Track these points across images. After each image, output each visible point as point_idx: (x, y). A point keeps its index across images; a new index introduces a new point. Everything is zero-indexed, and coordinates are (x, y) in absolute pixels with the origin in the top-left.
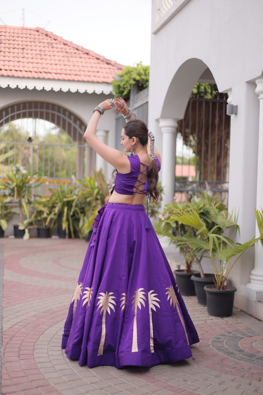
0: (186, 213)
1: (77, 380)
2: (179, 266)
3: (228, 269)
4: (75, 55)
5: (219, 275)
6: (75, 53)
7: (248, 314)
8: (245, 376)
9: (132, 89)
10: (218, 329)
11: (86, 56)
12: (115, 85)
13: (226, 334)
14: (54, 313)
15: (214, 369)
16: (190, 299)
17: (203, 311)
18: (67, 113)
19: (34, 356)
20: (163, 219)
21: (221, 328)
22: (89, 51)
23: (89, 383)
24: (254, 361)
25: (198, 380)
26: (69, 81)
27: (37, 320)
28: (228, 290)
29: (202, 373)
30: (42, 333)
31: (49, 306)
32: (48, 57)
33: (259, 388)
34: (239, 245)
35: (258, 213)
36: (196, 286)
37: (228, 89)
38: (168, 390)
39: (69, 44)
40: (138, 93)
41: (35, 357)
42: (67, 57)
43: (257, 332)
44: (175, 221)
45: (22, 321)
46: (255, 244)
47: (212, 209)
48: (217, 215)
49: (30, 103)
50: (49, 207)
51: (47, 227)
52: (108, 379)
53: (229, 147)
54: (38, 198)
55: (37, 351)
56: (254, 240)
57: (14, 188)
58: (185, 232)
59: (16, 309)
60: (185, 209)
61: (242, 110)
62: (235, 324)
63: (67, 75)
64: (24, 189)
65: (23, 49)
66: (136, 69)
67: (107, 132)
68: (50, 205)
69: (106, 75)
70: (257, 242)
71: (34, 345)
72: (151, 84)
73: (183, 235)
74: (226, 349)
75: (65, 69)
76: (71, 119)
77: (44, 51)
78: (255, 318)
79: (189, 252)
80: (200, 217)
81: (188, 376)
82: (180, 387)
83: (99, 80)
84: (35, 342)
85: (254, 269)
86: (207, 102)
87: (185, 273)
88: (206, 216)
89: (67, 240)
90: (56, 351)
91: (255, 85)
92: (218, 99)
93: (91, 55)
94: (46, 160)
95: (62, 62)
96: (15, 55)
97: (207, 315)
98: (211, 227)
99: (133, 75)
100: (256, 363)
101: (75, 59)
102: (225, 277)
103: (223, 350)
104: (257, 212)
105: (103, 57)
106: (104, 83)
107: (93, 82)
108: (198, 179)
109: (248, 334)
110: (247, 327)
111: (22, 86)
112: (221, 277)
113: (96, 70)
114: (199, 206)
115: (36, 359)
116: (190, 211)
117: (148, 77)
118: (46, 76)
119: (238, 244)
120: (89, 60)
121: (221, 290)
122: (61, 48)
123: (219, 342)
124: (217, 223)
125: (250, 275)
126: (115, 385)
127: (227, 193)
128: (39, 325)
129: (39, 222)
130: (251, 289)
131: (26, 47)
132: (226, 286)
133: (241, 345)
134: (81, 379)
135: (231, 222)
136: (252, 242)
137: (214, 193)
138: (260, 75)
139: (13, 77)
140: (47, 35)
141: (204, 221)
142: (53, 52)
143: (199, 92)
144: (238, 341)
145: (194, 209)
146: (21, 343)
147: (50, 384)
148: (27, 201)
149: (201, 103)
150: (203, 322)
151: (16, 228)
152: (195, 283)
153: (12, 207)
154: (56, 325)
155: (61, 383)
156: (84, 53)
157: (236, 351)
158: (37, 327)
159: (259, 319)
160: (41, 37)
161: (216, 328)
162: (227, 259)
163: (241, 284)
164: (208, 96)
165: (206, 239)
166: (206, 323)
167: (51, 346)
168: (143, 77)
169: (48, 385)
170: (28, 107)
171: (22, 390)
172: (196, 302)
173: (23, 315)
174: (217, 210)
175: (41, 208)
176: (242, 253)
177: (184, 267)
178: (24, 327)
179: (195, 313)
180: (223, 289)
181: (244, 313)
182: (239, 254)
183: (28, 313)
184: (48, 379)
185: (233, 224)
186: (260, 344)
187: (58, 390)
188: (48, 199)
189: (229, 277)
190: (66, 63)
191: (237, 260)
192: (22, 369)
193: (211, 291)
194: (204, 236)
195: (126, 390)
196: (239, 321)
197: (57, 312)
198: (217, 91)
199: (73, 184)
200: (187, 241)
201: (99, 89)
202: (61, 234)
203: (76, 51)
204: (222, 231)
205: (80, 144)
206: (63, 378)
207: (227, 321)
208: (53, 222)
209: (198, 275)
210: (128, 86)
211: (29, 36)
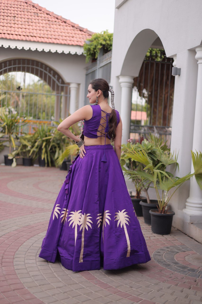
0: (136, 153)
1: (46, 284)
2: (131, 193)
3: (168, 198)
4: (55, 23)
5: (161, 202)
6: (56, 21)
7: (183, 233)
8: (178, 284)
10: (159, 244)
11: (64, 24)
12: (86, 48)
13: (165, 249)
14: (31, 228)
15: (154, 278)
17: (148, 229)
18: (48, 69)
19: (13, 263)
21: (161, 244)
22: (67, 20)
23: (55, 287)
24: (186, 272)
25: (141, 287)
26: (50, 43)
27: (18, 233)
28: (168, 213)
29: (144, 281)
30: (21, 244)
31: (28, 222)
32: (34, 24)
33: (189, 295)
34: (178, 179)
35: (194, 154)
36: (143, 210)
37: (174, 54)
38: (117, 294)
39: (50, 14)
40: (103, 55)
41: (14, 264)
42: (49, 24)
43: (189, 247)
44: (129, 158)
45: (6, 234)
46: (190, 178)
47: (157, 150)
48: (161, 154)
49: (19, 60)
50: (32, 142)
51: (31, 158)
52: (71, 285)
53: (173, 98)
54: (24, 135)
55: (16, 259)
56: (190, 175)
57: (5, 126)
58: (136, 167)
59: (2, 224)
60: (136, 149)
61: (184, 72)
62: (172, 240)
63: (49, 39)
64: (13, 127)
65: (15, 17)
66: (103, 36)
67: (79, 85)
68: (33, 141)
69: (79, 40)
70: (192, 177)
71: (15, 254)
72: (114, 48)
73: (135, 169)
74: (165, 261)
75: (47, 34)
76: (51, 74)
77: (31, 19)
78: (188, 236)
79: (139, 183)
80: (148, 156)
81: (134, 283)
82: (127, 292)
83: (73, 43)
84: (15, 252)
85: (189, 198)
86: (157, 63)
87: (135, 198)
88: (153, 155)
89: (45, 168)
90: (31, 260)
91: (195, 53)
92: (166, 61)
93: (68, 24)
94: (31, 105)
95: (45, 28)
96: (8, 21)
97: (151, 232)
98: (156, 163)
99: (99, 41)
100: (188, 274)
101: (55, 26)
102: (166, 203)
103: (162, 262)
105: (77, 25)
106: (77, 46)
107: (69, 45)
108: (148, 124)
109: (182, 249)
110: (182, 243)
112: (163, 203)
113: (71, 35)
114: (147, 147)
115: (15, 266)
116: (140, 151)
117: (111, 42)
118: (32, 39)
119: (177, 177)
120: (66, 28)
121: (163, 213)
122: (45, 17)
123: (160, 255)
124: (161, 161)
125: (185, 203)
126: (75, 290)
127: (170, 136)
128: (19, 238)
129: (24, 153)
130: (186, 213)
131: (17, 16)
132: (167, 211)
133: (176, 259)
134: (50, 284)
135: (172, 160)
136: (188, 177)
137: (161, 135)
138: (200, 44)
139: (6, 39)
140: (33, 6)
141: (151, 159)
142: (38, 20)
143: (151, 56)
144: (174, 255)
145: (144, 150)
146: (4, 253)
147: (25, 288)
148: (15, 137)
149: (152, 65)
150: (148, 238)
151: (6, 157)
152: (142, 207)
153: (4, 141)
154: (32, 238)
155: (33, 287)
156: (62, 21)
157: (172, 263)
158: (17, 239)
159: (192, 237)
160: (29, 8)
161: (158, 244)
162: (168, 189)
163: (178, 209)
164: (158, 59)
165: (152, 174)
166: (150, 239)
167: (28, 256)
168: (108, 42)
169: (23, 289)
170: (17, 63)
171: (2, 292)
172: (143, 222)
173: (7, 229)
174: (161, 151)
175: (26, 143)
176: (180, 185)
177: (134, 194)
178: (7, 239)
180: (164, 213)
181: (180, 231)
182: (178, 186)
183: (11, 227)
184: (24, 283)
185: (174, 162)
186: (191, 258)
187: (31, 292)
188: (32, 136)
189: (169, 203)
190: (48, 29)
191: (175, 191)
192: (3, 274)
193: (155, 214)
194: (150, 171)
195: (84, 294)
196: (175, 239)
197: (34, 227)
198: (165, 56)
199: (52, 125)
200: (138, 174)
201: (73, 51)
202: (42, 163)
203: (56, 20)
204: (165, 167)
205: (58, 93)
206: (35, 283)
207: (166, 238)
208: (35, 153)
209: (145, 201)
211: (20, 7)
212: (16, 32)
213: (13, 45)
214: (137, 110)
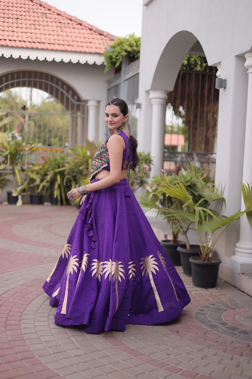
0: (172, 186)
1: (61, 352)
2: (166, 236)
3: (213, 242)
4: (68, 26)
5: (204, 247)
6: (69, 24)
7: (232, 285)
8: (227, 350)
9: (124, 59)
10: (203, 300)
11: (79, 26)
12: (106, 56)
13: (210, 306)
15: (197, 342)
17: (188, 282)
18: (60, 83)
19: (20, 326)
20: (150, 191)
21: (205, 300)
22: (82, 21)
23: (73, 356)
24: (237, 334)
25: (181, 354)
26: (62, 51)
27: (26, 288)
28: (213, 262)
29: (185, 346)
30: (29, 302)
31: (38, 275)
32: (42, 27)
33: (241, 363)
34: (224, 218)
36: (182, 257)
37: (218, 62)
38: (151, 364)
39: (62, 14)
40: (129, 64)
41: (21, 327)
42: (60, 27)
43: (240, 304)
44: (163, 193)
45: (11, 289)
46: (240, 217)
47: (199, 182)
48: (204, 187)
49: (24, 72)
50: (41, 175)
51: (40, 194)
52: (92, 352)
53: (217, 118)
54: (31, 166)
55: (23, 321)
56: (240, 213)
57: (7, 155)
58: (172, 204)
59: (5, 277)
60: (172, 181)
61: (230, 84)
62: (219, 295)
63: (60, 45)
64: (18, 157)
65: (18, 19)
66: (128, 41)
67: (99, 102)
68: (43, 173)
69: (98, 46)
70: (243, 215)
71: (22, 315)
72: (142, 55)
73: (170, 207)
74: (209, 321)
75: (58, 39)
76: (63, 89)
77: (38, 21)
78: (238, 289)
79: (176, 224)
80: (187, 190)
81: (171, 349)
82: (163, 361)
83: (91, 51)
84: (22, 312)
85: (239, 242)
86: (197, 74)
87: (172, 243)
88: (193, 188)
89: (58, 207)
90: (42, 321)
91: (245, 60)
92: (208, 71)
93: (84, 26)
95: (55, 33)
96: (10, 24)
97: (192, 286)
98: (197, 199)
99: (124, 47)
100: (239, 337)
101: (68, 30)
102: (210, 249)
103: (207, 323)
104: (243, 186)
105: (96, 27)
106: (96, 53)
107: (85, 53)
108: (186, 150)
109: (231, 306)
110: (230, 299)
111: (16, 56)
112: (206, 249)
113: (88, 40)
114: (186, 179)
115: (22, 330)
116: (177, 184)
117: (139, 48)
118: (40, 46)
119: (223, 216)
120: (82, 31)
121: (206, 262)
122: (55, 19)
123: (203, 314)
124: (203, 196)
125: (234, 248)
126: (98, 358)
127: (214, 164)
128: (26, 294)
129: (32, 189)
130: (235, 261)
131: (20, 17)
132: (211, 258)
133: (224, 318)
134: (66, 351)
135: (217, 195)
136: (238, 215)
137: (202, 163)
138: (250, 49)
139: (7, 46)
140: (41, 5)
141: (190, 194)
142: (47, 22)
143: (189, 64)
144: (222, 313)
145: (181, 182)
146: (9, 313)
147: (35, 357)
148: (20, 168)
149: (190, 75)
151: (9, 194)
152: (181, 254)
153: (6, 174)
155: (45, 355)
156: (77, 23)
157: (219, 324)
158: (25, 296)
159: (243, 290)
160: (35, 7)
161: (201, 299)
162: (212, 231)
163: (226, 256)
164: (197, 67)
165: (192, 212)
167: (38, 317)
168: (135, 48)
169: (32, 358)
170: (21, 76)
171: (7, 363)
172: (182, 272)
173: (12, 283)
174: (203, 183)
175: (33, 176)
176: (228, 226)
177: (170, 238)
178: (12, 296)
180: (208, 261)
181: (228, 284)
182: (225, 227)
183: (17, 281)
184: (34, 351)
185: (219, 197)
186: (243, 317)
187: (43, 362)
188: (41, 167)
189: (214, 248)
190: (60, 33)
191: (222, 233)
192: (8, 340)
193: (196, 263)
194: (190, 208)
195: (109, 364)
196: (222, 293)
198: (206, 64)
199: (66, 152)
200: (174, 213)
201: (91, 60)
202: (54, 201)
203: (69, 21)
204: (208, 204)
205: (73, 113)
206: (48, 350)
207: (211, 293)
208: (46, 189)
209: (184, 246)
210: (120, 57)
211: (24, 6)
212: (19, 37)
213: (16, 54)
214: (172, 132)
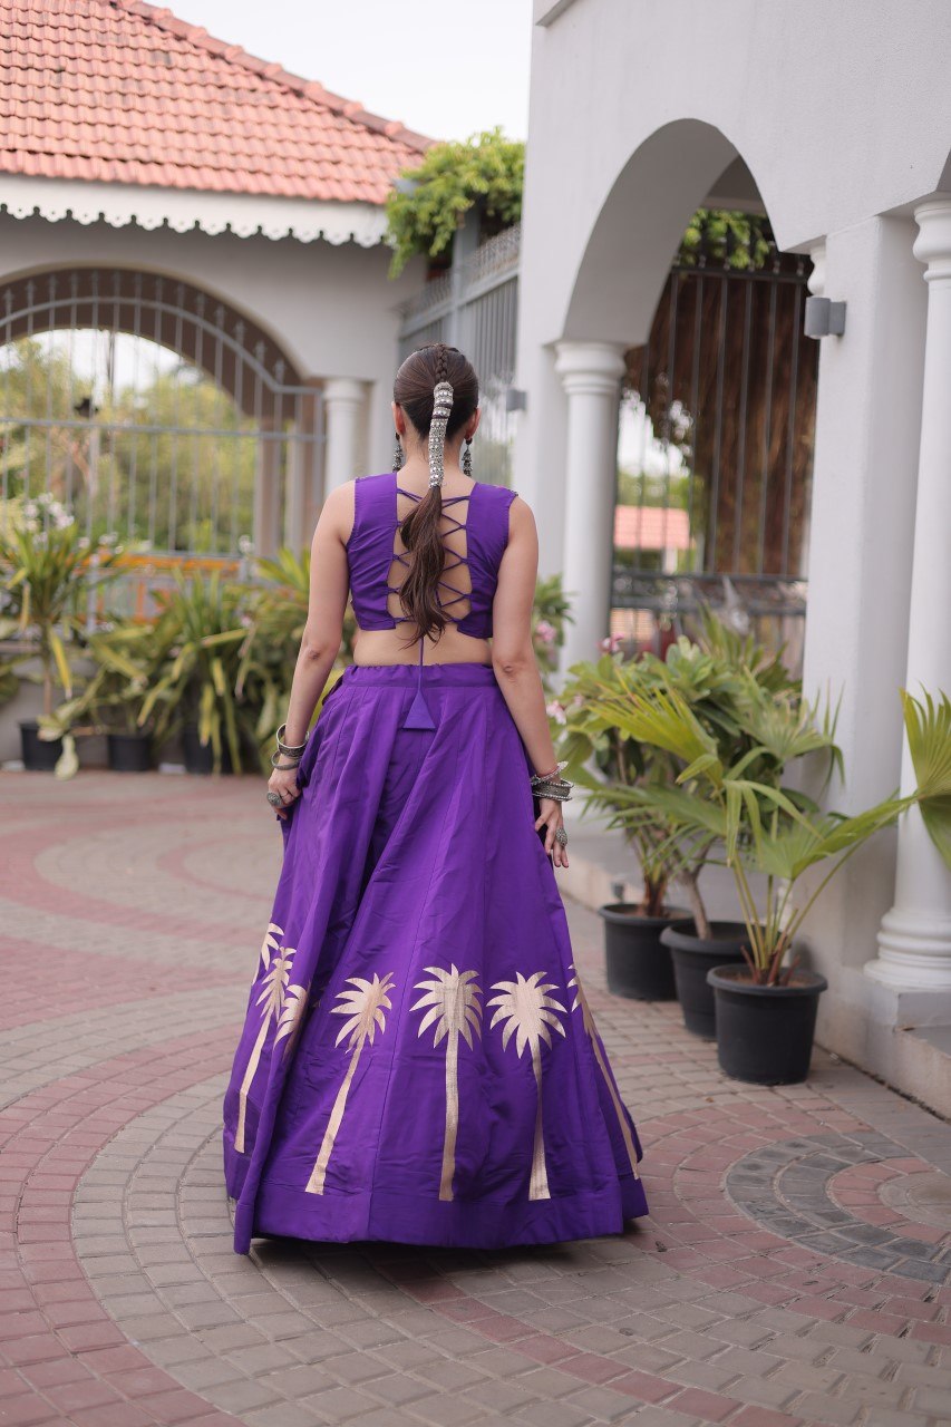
0: (642, 701)
1: (225, 1324)
2: (619, 890)
3: (797, 911)
4: (251, 98)
5: (763, 929)
6: (253, 91)
7: (866, 1073)
8: (848, 1316)
9: (462, 226)
10: (757, 1130)
11: (293, 101)
12: (396, 213)
13: (783, 1150)
14: (153, 1061)
15: (734, 1285)
16: (654, 1014)
17: (702, 1060)
18: (220, 313)
19: (70, 1227)
20: (561, 719)
21: (766, 1128)
22: (305, 81)
23: (270, 1338)
24: (884, 1256)
25: (673, 1330)
26: (228, 193)
27: (91, 1086)
28: (796, 984)
29: (688, 1301)
30: (105, 1137)
31: (138, 1034)
32: (151, 103)
33: (900, 1363)
34: (838, 822)
35: (913, 708)
36: (677, 968)
37: (812, 238)
38: (561, 1367)
39: (229, 55)
40: (481, 243)
41: (75, 1232)
42: (222, 104)
43: (897, 1142)
44: (607, 727)
45: (34, 1090)
46: (897, 816)
47: (742, 687)
48: (760, 706)
49: (84, 273)
50: (149, 660)
51: (145, 733)
52: (342, 1324)
53: (812, 444)
54: (110, 627)
55: (83, 1209)
56: (895, 803)
57: (20, 587)
58: (641, 769)
59: (13, 1043)
60: (640, 685)
61: (861, 321)
62: (818, 1110)
64: (62, 587)
65: (60, 71)
66: (477, 156)
67: (367, 386)
68: (154, 653)
69: (366, 175)
70: (908, 812)
71: (76, 1184)
72: (530, 210)
73: (635, 780)
74: (782, 1208)
75: (212, 148)
76: (233, 336)
77: (139, 81)
78: (891, 1088)
79: (656, 845)
80: (697, 715)
81: (638, 1312)
82: (607, 1356)
83: (339, 192)
84: (78, 1176)
85: (893, 910)
86: (737, 281)
87: (640, 916)
88: (720, 710)
89: (215, 781)
90: (153, 1209)
91: (914, 228)
92: (776, 271)
93: (310, 99)
95: (202, 124)
96: (30, 92)
97: (718, 1075)
98: (737, 750)
99: (461, 177)
100: (891, 1265)
101: (251, 113)
102: (786, 938)
103: (771, 1213)
104: (908, 704)
105: (356, 105)
106: (357, 202)
107: (316, 200)
108: (697, 566)
109: (863, 1149)
110: (861, 1124)
111: (53, 211)
112: (770, 936)
113: (327, 154)
114: (695, 676)
115: (78, 1243)
116: (659, 694)
117: (518, 182)
118: (143, 174)
119: (836, 815)
120: (302, 119)
121: (770, 985)
122: (202, 72)
123: (759, 1181)
124: (759, 738)
125: (876, 933)
126: (365, 1347)
127: (800, 621)
128: (94, 1107)
129: (116, 713)
130: (878, 982)
131: (70, 66)
132: (790, 972)
133: (837, 1195)
134: (243, 1321)
135: (812, 736)
136: (887, 810)
137: (755, 616)
138: (935, 189)
139: (21, 175)
140: (148, 21)
141: (710, 731)
142: (171, 83)
143: (706, 244)
144: (828, 1178)
145: (676, 687)
146: (26, 1178)
147: (126, 1342)
148: (68, 635)
149: (711, 286)
150: (702, 1103)
151: (29, 732)
152: (675, 957)
153: (16, 657)
154: (158, 1110)
155: (165, 1337)
156: (284, 89)
157: (818, 1218)
158: (88, 1115)
159: (907, 1092)
160: (126, 27)
161: (749, 1126)
162: (793, 871)
163: (844, 964)
164: (738, 257)
165: (717, 799)
166: (710, 1108)
167: (137, 1192)
168: (503, 183)
169: (116, 1345)
170: (75, 287)
171: (21, 1364)
172: (679, 1026)
173: (41, 1067)
174: (760, 691)
175: (120, 663)
176: (851, 852)
177: (635, 895)
178: (38, 1116)
179: (673, 1068)
180: (777, 983)
181: (852, 1068)
182: (839, 855)
183: (58, 1059)
184: (121, 1319)
185: (819, 744)
186: (907, 1191)
187: (155, 1363)
188: (148, 629)
189: (802, 933)
190: (220, 126)
191: (829, 877)
192: (25, 1279)
193: (734, 990)
194: (708, 785)
195: (405, 1370)
196: (830, 1101)
197: (164, 1056)
198: (772, 244)
199: (242, 575)
200: (650, 805)
201: (338, 227)
202: (197, 759)
203: (256, 82)
204: (778, 767)
205: (268, 428)
206: (174, 1318)
207: (788, 1101)
208: (166, 712)
209: (687, 927)
210: (447, 216)
211: (83, 23)
212: (66, 141)
213: (54, 204)
214: (643, 501)
